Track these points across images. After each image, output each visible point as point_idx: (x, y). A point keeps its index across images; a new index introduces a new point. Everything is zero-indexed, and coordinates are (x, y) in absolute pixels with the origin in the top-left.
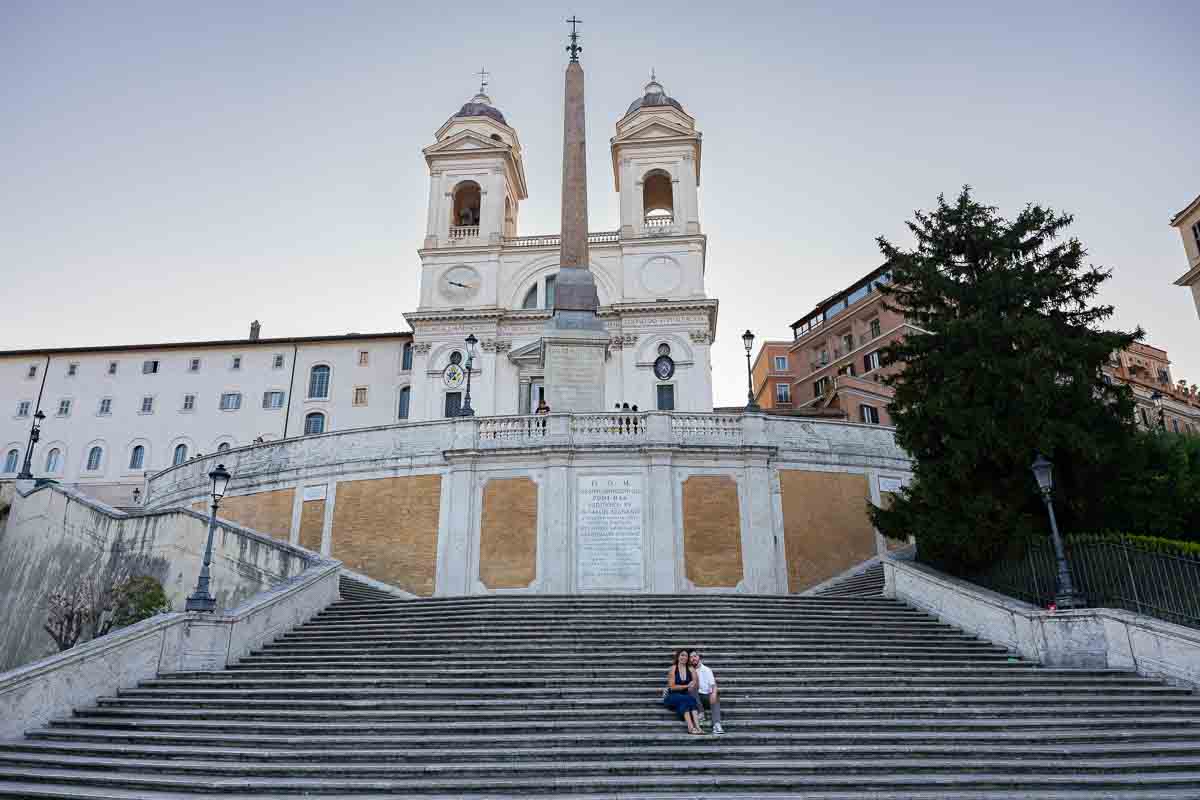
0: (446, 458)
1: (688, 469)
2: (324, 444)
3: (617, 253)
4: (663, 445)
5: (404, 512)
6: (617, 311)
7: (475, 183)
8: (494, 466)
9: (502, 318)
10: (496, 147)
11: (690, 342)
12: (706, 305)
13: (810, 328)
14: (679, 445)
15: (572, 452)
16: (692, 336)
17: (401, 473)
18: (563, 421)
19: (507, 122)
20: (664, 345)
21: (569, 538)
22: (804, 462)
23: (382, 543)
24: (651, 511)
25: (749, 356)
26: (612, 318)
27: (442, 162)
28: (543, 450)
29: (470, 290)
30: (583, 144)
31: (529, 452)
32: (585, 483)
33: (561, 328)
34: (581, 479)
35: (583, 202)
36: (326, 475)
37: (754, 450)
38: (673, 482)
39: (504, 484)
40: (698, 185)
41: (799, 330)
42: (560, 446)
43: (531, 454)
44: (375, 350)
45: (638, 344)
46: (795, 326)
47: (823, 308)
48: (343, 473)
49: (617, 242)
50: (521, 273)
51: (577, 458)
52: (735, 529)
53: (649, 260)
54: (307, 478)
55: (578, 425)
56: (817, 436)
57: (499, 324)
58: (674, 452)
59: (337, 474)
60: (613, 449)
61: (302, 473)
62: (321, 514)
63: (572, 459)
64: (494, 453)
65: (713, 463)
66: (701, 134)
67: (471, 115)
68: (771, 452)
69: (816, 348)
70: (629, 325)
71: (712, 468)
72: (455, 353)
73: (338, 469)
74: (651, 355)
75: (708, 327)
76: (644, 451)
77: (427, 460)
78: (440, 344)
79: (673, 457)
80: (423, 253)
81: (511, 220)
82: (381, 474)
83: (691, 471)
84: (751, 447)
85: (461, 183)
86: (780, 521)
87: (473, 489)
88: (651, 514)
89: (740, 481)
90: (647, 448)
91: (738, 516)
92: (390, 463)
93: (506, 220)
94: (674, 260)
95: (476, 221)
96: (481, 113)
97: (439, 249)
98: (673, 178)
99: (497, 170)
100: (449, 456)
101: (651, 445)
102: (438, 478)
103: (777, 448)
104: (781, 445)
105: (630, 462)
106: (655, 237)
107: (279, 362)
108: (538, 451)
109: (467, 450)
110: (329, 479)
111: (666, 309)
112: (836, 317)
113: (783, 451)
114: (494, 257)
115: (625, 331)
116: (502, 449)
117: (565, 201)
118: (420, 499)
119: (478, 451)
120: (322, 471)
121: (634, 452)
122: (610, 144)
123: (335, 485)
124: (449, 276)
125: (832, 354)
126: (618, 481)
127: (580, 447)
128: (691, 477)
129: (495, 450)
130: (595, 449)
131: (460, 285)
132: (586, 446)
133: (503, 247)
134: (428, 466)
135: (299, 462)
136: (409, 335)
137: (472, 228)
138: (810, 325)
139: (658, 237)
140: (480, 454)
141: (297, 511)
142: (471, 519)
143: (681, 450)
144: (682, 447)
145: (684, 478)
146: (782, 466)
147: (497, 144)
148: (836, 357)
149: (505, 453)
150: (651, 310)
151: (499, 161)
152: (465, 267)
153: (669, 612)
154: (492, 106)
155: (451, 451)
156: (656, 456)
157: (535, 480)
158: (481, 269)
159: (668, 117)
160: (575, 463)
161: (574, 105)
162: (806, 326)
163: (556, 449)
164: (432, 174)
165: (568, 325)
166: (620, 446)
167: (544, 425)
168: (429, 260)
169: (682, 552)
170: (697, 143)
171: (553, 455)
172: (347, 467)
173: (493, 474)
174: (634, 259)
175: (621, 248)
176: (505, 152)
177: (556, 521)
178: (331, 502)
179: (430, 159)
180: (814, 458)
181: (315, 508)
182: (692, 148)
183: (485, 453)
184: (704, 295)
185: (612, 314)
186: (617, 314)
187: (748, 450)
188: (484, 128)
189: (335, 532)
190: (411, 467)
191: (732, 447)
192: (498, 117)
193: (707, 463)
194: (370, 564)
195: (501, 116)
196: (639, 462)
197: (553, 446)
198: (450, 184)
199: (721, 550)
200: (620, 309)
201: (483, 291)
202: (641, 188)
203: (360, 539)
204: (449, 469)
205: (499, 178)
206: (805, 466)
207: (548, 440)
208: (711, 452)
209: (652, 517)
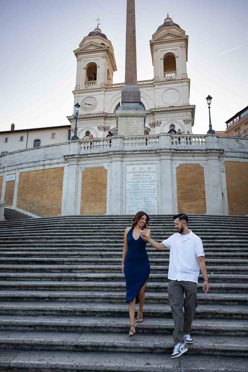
0: (66, 159)
1: (179, 161)
2: (15, 156)
3: (153, 88)
4: (167, 149)
5: (48, 184)
6: (152, 112)
7: (95, 63)
8: (87, 162)
9: (106, 117)
10: (102, 48)
11: (183, 123)
12: (190, 108)
13: (233, 123)
14: (175, 150)
15: (123, 154)
16: (184, 121)
17: (47, 167)
18: (119, 140)
19: (107, 38)
20: (173, 125)
21: (121, 195)
22: (236, 157)
23: (39, 198)
24: (161, 181)
25: (209, 107)
26: (150, 115)
27: (81, 56)
28: (109, 153)
29: (93, 106)
30: (134, 31)
31: (103, 155)
32: (129, 169)
33: (125, 110)
34: (128, 167)
35: (135, 56)
36: (15, 169)
37: (212, 151)
38: (172, 168)
39: (92, 170)
40: (187, 61)
41: (229, 124)
42: (117, 151)
43: (104, 156)
44: (58, 133)
45: (161, 125)
46: (227, 122)
47: (239, 114)
48: (22, 168)
49: (152, 83)
50: (114, 98)
51: (126, 157)
52: (202, 189)
53: (166, 91)
54: (8, 171)
55: (126, 142)
56: (243, 145)
57: (104, 120)
58: (172, 152)
59: (20, 169)
60: (143, 152)
61: (6, 169)
62: (13, 187)
63: (123, 158)
64: (86, 156)
65: (192, 158)
66: (188, 36)
67: (93, 35)
68: (221, 153)
69: (236, 131)
70: (158, 118)
71: (190, 160)
72: (87, 132)
73: (20, 166)
74: (167, 129)
75: (191, 117)
76: (157, 152)
77: (58, 161)
78: (82, 128)
79: (172, 156)
80: (74, 93)
81: (110, 79)
82: (37, 168)
83: (181, 162)
84: (211, 150)
85: (90, 63)
86: (225, 186)
87: (77, 173)
88: (161, 182)
89: (205, 166)
90: (159, 151)
91: (204, 183)
92: (42, 163)
93: (108, 79)
94: (177, 91)
95: (95, 79)
96: (97, 35)
97: (81, 90)
98: (176, 56)
99: (103, 57)
100: (67, 158)
101: (161, 150)
102: (62, 168)
103: (224, 150)
104: (226, 150)
105: (151, 158)
106: (169, 80)
107: (22, 139)
108: (107, 154)
109: (75, 155)
110: (17, 171)
111: (173, 110)
112: (244, 117)
113: (226, 152)
114: (103, 92)
115: (156, 120)
116: (91, 154)
117: (126, 56)
118: (54, 178)
119: (79, 155)
120: (14, 168)
121: (153, 153)
122: (149, 43)
123: (19, 174)
124: (84, 101)
125: (243, 133)
126: (145, 167)
127: (126, 151)
128: (181, 165)
129: (87, 154)
130: (134, 153)
131: (89, 105)
132: (130, 151)
133: (106, 88)
134: (58, 163)
135: (5, 165)
136: (70, 126)
137: (93, 81)
138: (233, 122)
139: (170, 80)
140: (81, 157)
141: (4, 185)
142: (76, 186)
143: (176, 152)
144: (176, 150)
145: (178, 165)
146: (225, 159)
147: (103, 46)
148: (244, 134)
149: (92, 155)
150: (167, 111)
151: (104, 53)
152: (91, 97)
153: (164, 223)
154: (102, 33)
155: (68, 156)
156: (164, 155)
157: (106, 167)
158: (97, 97)
159: (174, 30)
160: (124, 159)
161: (131, 15)
162: (232, 122)
163: (115, 153)
164: (77, 61)
165: (128, 109)
166: (146, 151)
167: (110, 142)
168: (77, 95)
169: (176, 200)
170: (186, 40)
171: (114, 156)
172: (25, 165)
173: (87, 166)
174: (160, 90)
175: (154, 86)
176: (107, 50)
177: (116, 186)
178: (17, 181)
179: (76, 55)
180: (242, 156)
181: (11, 184)
182: (185, 43)
183: (83, 156)
184: (189, 104)
185: (150, 113)
186: (152, 113)
187: (209, 151)
188: (98, 41)
189: (19, 195)
190: (50, 164)
191: (201, 150)
192: (104, 36)
193: (188, 158)
194: (34, 208)
195: (105, 36)
196: (155, 158)
197: (114, 151)
198: (85, 64)
199: (195, 200)
200: (154, 111)
201: (98, 106)
202: (163, 61)
203: (29, 197)
204: (67, 164)
205: (104, 60)
206: (237, 160)
207: (112, 149)
208: (190, 153)
209: (161, 185)
